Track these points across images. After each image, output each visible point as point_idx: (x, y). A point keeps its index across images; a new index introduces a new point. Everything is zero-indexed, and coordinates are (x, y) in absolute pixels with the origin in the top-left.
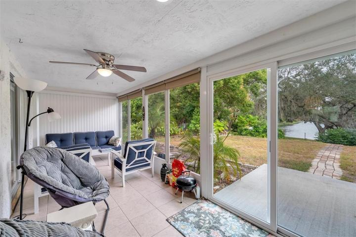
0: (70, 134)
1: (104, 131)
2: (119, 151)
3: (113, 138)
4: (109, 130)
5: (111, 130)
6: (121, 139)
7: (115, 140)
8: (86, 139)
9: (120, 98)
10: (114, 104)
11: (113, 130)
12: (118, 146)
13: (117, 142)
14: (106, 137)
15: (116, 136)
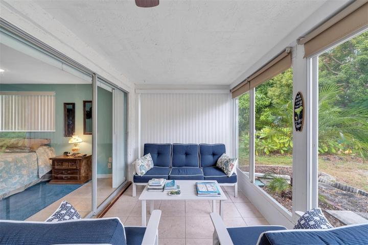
0: (169, 145)
1: (211, 143)
2: (232, 185)
3: (224, 157)
4: (217, 143)
5: (221, 143)
6: (236, 163)
7: (227, 162)
8: (187, 154)
9: (235, 91)
10: (226, 101)
11: (224, 143)
12: (230, 175)
13: (230, 167)
14: (214, 154)
15: (228, 154)
